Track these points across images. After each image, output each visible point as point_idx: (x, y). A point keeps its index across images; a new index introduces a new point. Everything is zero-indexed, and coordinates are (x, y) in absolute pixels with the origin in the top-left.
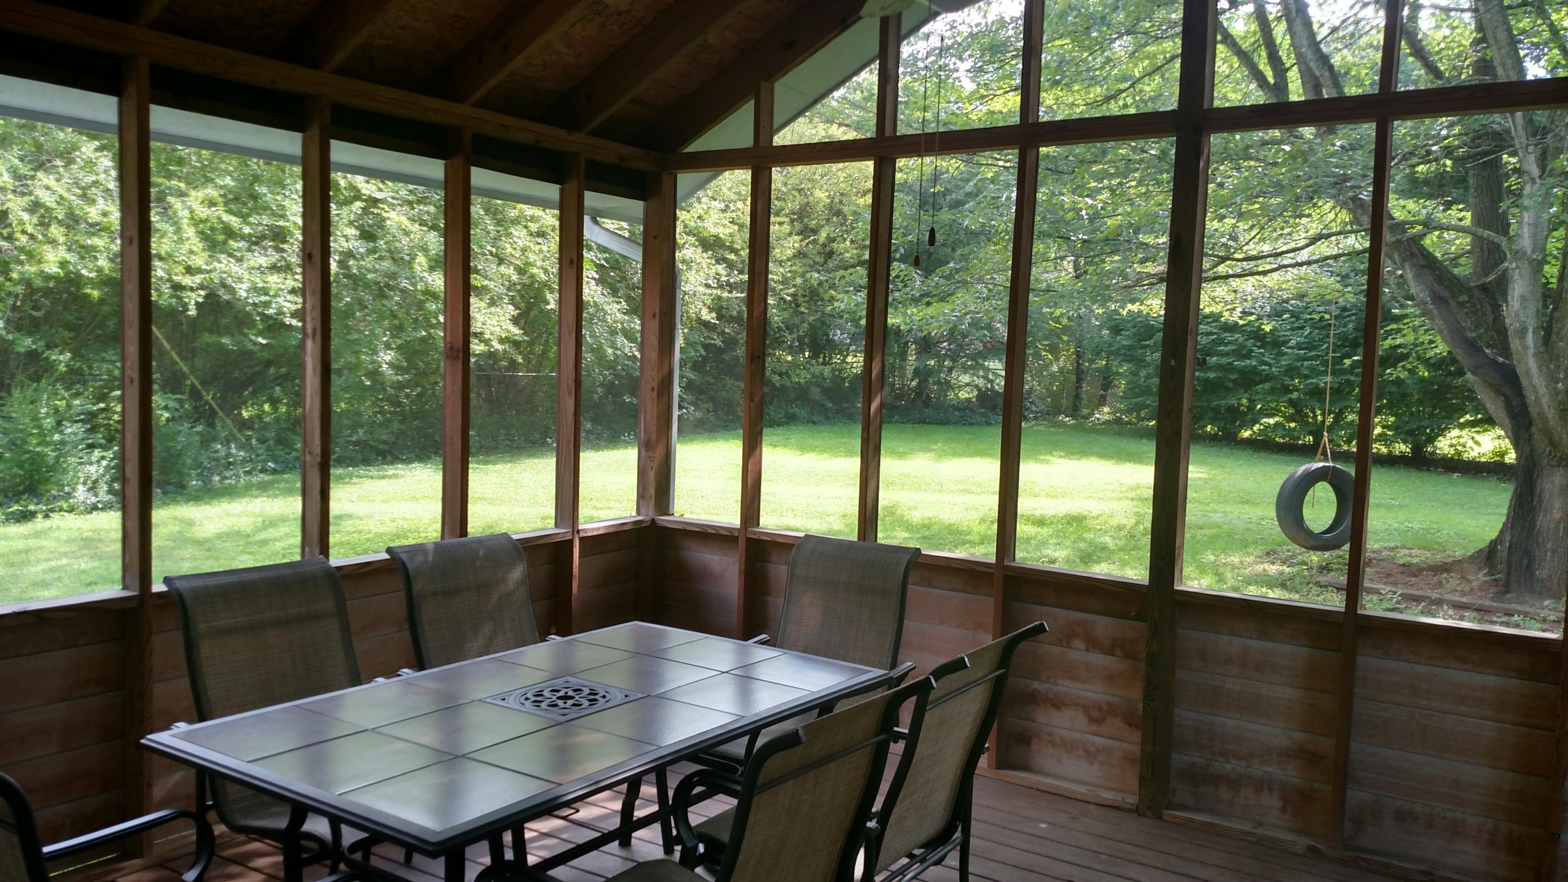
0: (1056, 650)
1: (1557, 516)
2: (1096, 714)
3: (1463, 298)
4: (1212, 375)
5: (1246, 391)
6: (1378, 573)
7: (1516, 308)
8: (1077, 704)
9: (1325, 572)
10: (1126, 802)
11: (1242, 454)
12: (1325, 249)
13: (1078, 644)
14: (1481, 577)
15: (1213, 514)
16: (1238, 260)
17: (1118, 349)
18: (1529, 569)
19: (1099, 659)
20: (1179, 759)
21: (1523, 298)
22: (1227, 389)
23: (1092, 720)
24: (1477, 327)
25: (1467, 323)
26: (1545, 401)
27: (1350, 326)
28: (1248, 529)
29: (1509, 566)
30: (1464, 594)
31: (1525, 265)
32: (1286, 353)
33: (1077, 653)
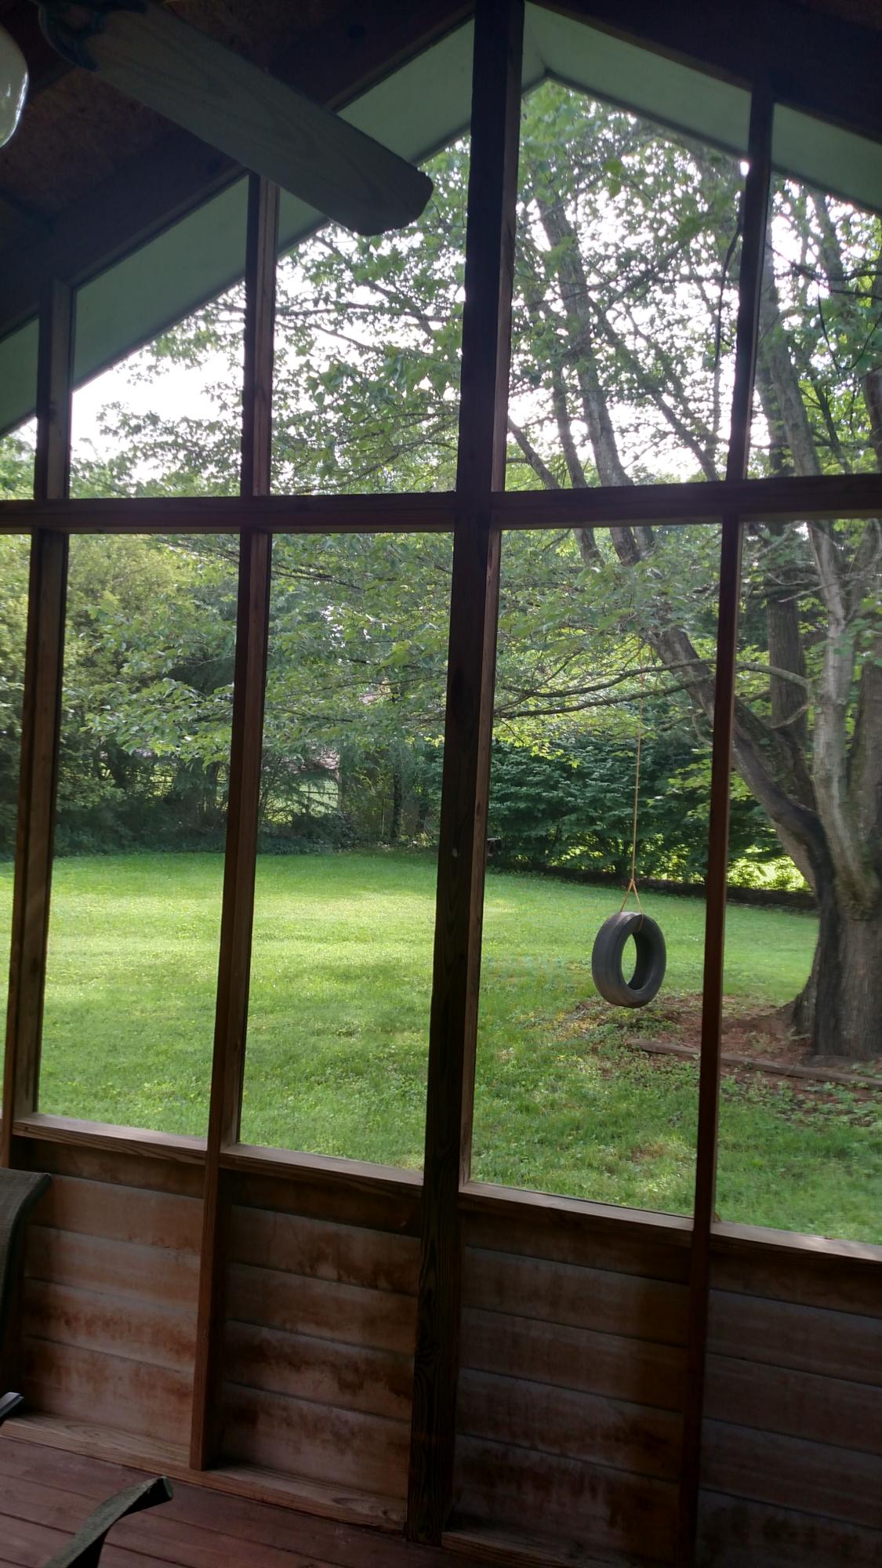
0: (295, 1280)
1: (861, 972)
2: (350, 1377)
3: (764, 741)
4: (522, 805)
5: (554, 822)
6: (688, 1030)
7: (822, 756)
8: (324, 1363)
9: (635, 1030)
10: (388, 1520)
11: (551, 885)
12: (630, 686)
13: (327, 1270)
14: (788, 1036)
15: (523, 958)
16: (543, 696)
17: (433, 777)
18: (837, 1029)
19: (355, 1294)
20: (466, 1445)
21: (828, 745)
22: (536, 819)
23: (344, 1386)
24: (778, 771)
25: (769, 767)
26: (849, 854)
27: (649, 759)
28: (558, 976)
29: (817, 1026)
30: (774, 1056)
31: (830, 711)
32: (590, 785)
33: (325, 1286)
